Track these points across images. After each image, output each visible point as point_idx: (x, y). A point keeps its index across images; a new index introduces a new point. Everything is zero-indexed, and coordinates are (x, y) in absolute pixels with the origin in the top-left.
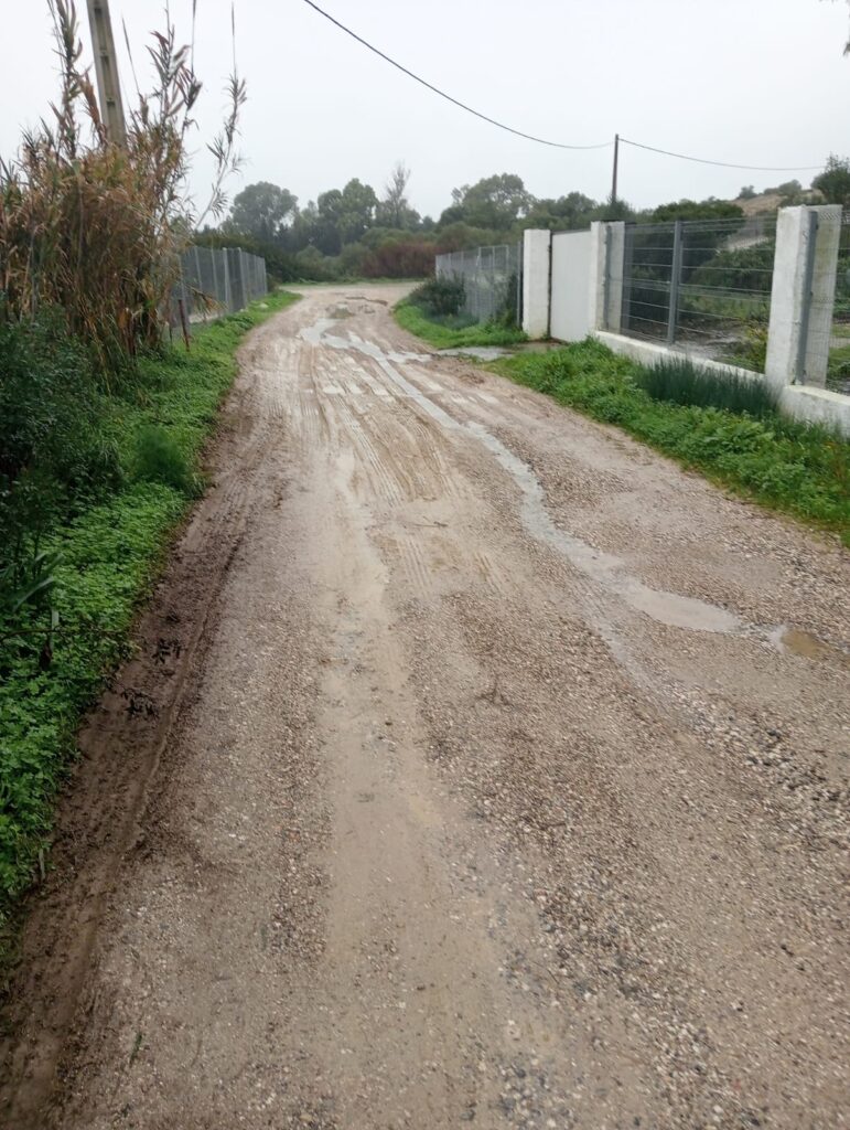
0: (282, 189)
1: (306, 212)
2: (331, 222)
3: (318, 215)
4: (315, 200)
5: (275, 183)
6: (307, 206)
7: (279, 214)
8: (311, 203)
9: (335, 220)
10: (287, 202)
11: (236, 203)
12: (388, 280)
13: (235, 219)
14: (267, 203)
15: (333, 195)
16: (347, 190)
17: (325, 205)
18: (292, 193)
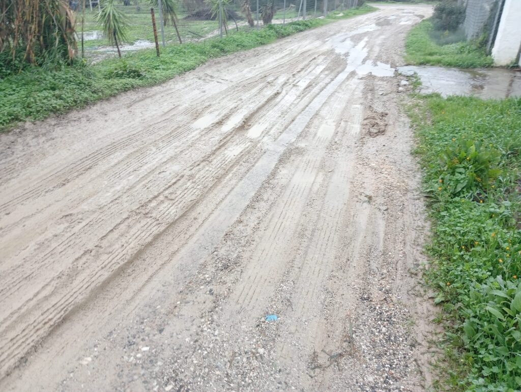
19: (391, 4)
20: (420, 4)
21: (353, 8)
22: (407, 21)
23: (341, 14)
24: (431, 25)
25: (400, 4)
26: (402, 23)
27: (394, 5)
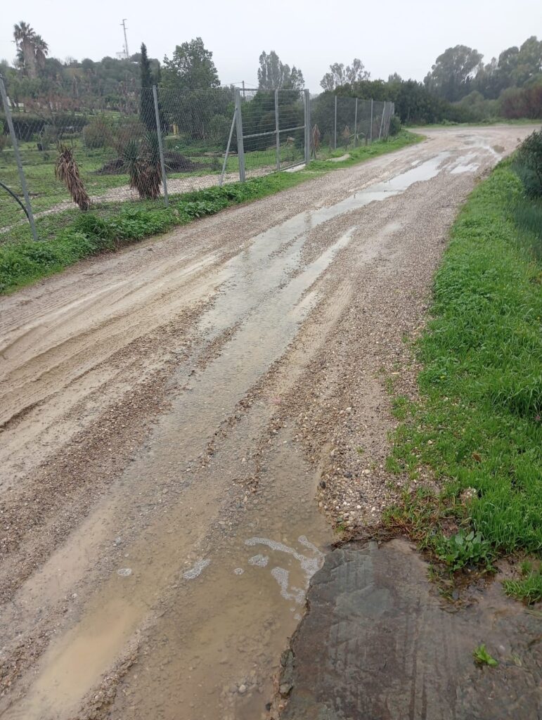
0: (473, 49)
1: (489, 67)
2: (506, 73)
3: (497, 68)
4: (497, 57)
5: (468, 46)
6: (490, 62)
7: (468, 69)
8: (494, 59)
9: (509, 70)
10: (475, 58)
11: (437, 62)
12: (527, 120)
13: (434, 74)
14: (460, 60)
15: (512, 51)
16: (523, 47)
17: (504, 59)
18: (479, 52)
19: (449, 128)
20: (497, 124)
21: (379, 140)
22: (467, 165)
23: (346, 157)
24: (518, 180)
25: (465, 126)
26: (460, 170)
27: (454, 128)
